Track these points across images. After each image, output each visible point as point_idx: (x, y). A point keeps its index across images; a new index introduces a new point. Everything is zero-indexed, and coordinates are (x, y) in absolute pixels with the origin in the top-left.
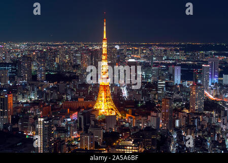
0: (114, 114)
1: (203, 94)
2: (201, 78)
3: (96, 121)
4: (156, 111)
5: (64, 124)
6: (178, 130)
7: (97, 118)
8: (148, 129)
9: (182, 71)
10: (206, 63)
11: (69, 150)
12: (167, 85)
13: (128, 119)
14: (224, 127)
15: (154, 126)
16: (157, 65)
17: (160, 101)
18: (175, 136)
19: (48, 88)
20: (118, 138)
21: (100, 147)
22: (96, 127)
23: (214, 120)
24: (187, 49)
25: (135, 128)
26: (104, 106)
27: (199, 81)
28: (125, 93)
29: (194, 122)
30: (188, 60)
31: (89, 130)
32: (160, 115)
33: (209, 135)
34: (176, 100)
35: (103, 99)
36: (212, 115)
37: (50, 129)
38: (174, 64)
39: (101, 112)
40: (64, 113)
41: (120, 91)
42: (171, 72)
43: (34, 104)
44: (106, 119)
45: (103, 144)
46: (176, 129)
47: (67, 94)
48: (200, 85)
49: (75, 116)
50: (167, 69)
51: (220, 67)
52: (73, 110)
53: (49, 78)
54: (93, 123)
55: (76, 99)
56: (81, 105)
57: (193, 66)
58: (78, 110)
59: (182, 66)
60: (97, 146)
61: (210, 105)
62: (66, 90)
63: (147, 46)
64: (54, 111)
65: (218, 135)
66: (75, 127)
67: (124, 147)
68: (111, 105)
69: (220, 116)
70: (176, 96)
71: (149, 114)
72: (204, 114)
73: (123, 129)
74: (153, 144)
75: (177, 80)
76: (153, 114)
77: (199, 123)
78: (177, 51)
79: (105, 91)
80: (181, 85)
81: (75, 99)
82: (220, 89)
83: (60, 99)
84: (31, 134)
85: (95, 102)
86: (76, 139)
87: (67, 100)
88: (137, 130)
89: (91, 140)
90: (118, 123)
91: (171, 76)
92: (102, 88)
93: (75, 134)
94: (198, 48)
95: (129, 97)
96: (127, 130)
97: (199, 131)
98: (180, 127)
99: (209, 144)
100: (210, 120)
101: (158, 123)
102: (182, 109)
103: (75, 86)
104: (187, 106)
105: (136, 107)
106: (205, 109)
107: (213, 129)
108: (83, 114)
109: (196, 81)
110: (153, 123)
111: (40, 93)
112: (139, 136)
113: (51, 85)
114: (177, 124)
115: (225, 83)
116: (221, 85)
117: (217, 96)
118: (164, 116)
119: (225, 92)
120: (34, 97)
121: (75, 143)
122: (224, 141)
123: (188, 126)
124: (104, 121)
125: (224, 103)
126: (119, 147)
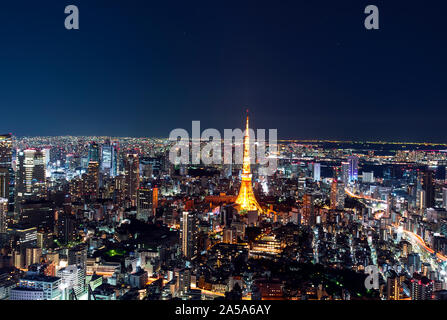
0: (255, 209)
1: (343, 191)
2: (341, 175)
3: (238, 216)
4: (297, 208)
5: (206, 218)
6: (320, 227)
7: (239, 212)
8: (290, 224)
9: (322, 168)
10: (346, 160)
11: (212, 244)
12: (307, 181)
13: (270, 215)
14: (365, 225)
15: (295, 222)
16: (296, 161)
17: (300, 198)
18: (316, 233)
19: (190, 182)
20: (260, 233)
21: (242, 242)
22: (238, 221)
23: (355, 218)
24: (325, 146)
25: (277, 223)
26: (245, 201)
27: (339, 179)
28: (266, 189)
29: (335, 218)
30: (327, 157)
31: (232, 225)
32: (301, 211)
33: (351, 232)
34: (317, 197)
35: (245, 193)
36: (353, 213)
37: (194, 222)
38: (314, 161)
39: (242, 207)
40: (207, 207)
41: (260, 187)
42: (311, 169)
43: (177, 197)
44: (249, 215)
45: (245, 238)
46: (318, 226)
47: (209, 189)
48: (339, 182)
49: (217, 210)
50: (307, 166)
51: (359, 165)
52: (216, 204)
53: (192, 173)
54: (235, 217)
55: (218, 194)
56: (223, 199)
57: (332, 163)
58: (220, 204)
59: (322, 163)
60: (239, 241)
61: (351, 202)
62: (208, 185)
63: (286, 143)
64: (198, 206)
65: (360, 232)
66: (218, 221)
67: (266, 242)
68: (252, 200)
69: (360, 214)
70: (317, 192)
71: (291, 210)
72: (345, 212)
73: (265, 225)
74: (295, 240)
75: (317, 177)
76: (294, 210)
77: (340, 220)
78: (315, 148)
79: (247, 186)
80: (321, 182)
81: (216, 193)
82: (360, 187)
83: (203, 193)
84: (174, 226)
85: (237, 197)
86: (218, 233)
87: (209, 194)
88: (279, 226)
89: (234, 234)
90: (259, 218)
91: (311, 173)
92: (244, 184)
93: (218, 229)
94: (336, 146)
95: (270, 193)
96: (269, 225)
97: (341, 228)
98: (321, 223)
99: (350, 241)
100: (351, 217)
101: (299, 219)
102: (323, 205)
103: (216, 181)
104: (328, 202)
105: (277, 202)
106: (346, 206)
107: (355, 226)
108: (226, 208)
109: (336, 178)
110: (294, 220)
111: (183, 187)
112: (281, 232)
113: (194, 180)
114: (318, 221)
115: (364, 180)
116: (360, 182)
117: (357, 193)
118: (305, 212)
119: (365, 190)
120: (177, 191)
121: (217, 236)
122: (366, 239)
123: (330, 223)
124: (246, 216)
125: (364, 200)
126: (262, 242)
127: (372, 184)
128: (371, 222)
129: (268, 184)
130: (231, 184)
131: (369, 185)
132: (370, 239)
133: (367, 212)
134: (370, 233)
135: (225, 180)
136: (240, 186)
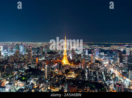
0: (68, 64)
1: (95, 58)
3: (63, 66)
4: (81, 63)
5: (53, 67)
6: (88, 69)
7: (63, 65)
10: (95, 49)
11: (55, 75)
12: (84, 55)
13: (72, 66)
14: (102, 68)
15: (80, 68)
17: (82, 60)
18: (87, 71)
19: (48, 56)
20: (69, 71)
21: (64, 74)
22: (63, 68)
23: (98, 66)
24: (89, 45)
25: (75, 68)
26: (65, 62)
27: (93, 54)
29: (92, 66)
30: (90, 48)
31: (61, 69)
32: (82, 64)
33: (97, 71)
34: (87, 60)
35: (65, 59)
36: (98, 65)
37: (49, 68)
38: (86, 49)
39: (64, 63)
40: (53, 63)
41: (69, 57)
42: (85, 51)
43: (44, 61)
44: (66, 66)
45: (65, 73)
47: (54, 58)
48: (93, 55)
49: (56, 64)
51: (100, 50)
52: (56, 62)
53: (48, 53)
54: (62, 66)
55: (57, 59)
56: (58, 61)
57: (91, 50)
58: (57, 62)
59: (88, 50)
60: (63, 74)
61: (97, 61)
62: (53, 57)
64: (50, 63)
65: (100, 71)
66: (56, 68)
67: (71, 74)
68: (67, 61)
70: (87, 59)
71: (79, 64)
73: (71, 69)
74: (80, 73)
75: (87, 54)
76: (80, 64)
78: (86, 45)
79: (65, 57)
80: (88, 55)
81: (56, 59)
82: (100, 57)
83: (52, 59)
84: (43, 70)
85: (62, 60)
88: (75, 69)
89: (62, 72)
90: (69, 67)
91: (85, 53)
92: (64, 56)
93: (56, 70)
94: (91, 44)
95: (72, 59)
97: (94, 69)
98: (88, 68)
99: (97, 73)
101: (81, 67)
103: (56, 55)
104: (90, 62)
105: (75, 62)
106: (96, 63)
107: (98, 69)
108: (59, 64)
111: (46, 57)
112: (76, 71)
113: (49, 55)
114: (87, 67)
115: (101, 55)
116: (100, 55)
117: (99, 59)
118: (83, 65)
119: (101, 58)
120: (44, 59)
121: (56, 73)
122: (102, 73)
123: (91, 68)
124: (65, 66)
125: (101, 61)
126: (70, 74)
127: (104, 56)
128: (103, 68)
129: (72, 56)
130: (61, 56)
131: (102, 56)
132: (103, 73)
133: (102, 64)
134: (103, 71)
135: (59, 55)
136: (63, 57)
